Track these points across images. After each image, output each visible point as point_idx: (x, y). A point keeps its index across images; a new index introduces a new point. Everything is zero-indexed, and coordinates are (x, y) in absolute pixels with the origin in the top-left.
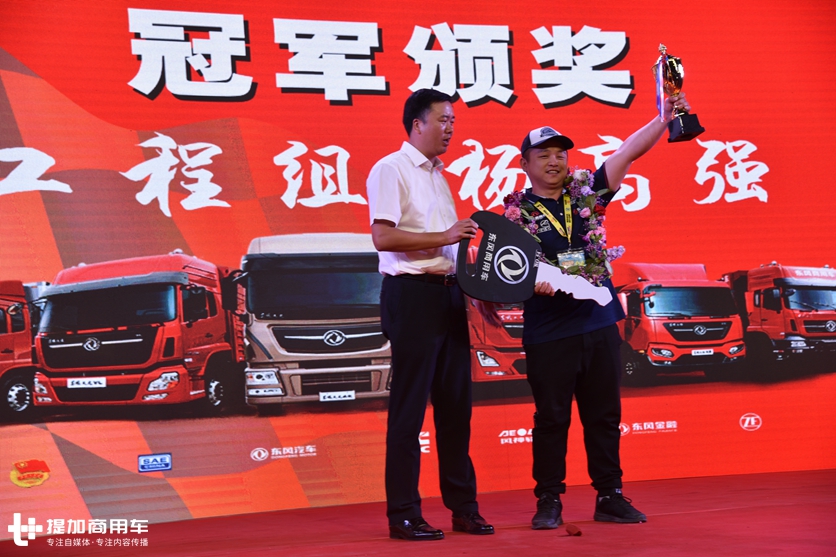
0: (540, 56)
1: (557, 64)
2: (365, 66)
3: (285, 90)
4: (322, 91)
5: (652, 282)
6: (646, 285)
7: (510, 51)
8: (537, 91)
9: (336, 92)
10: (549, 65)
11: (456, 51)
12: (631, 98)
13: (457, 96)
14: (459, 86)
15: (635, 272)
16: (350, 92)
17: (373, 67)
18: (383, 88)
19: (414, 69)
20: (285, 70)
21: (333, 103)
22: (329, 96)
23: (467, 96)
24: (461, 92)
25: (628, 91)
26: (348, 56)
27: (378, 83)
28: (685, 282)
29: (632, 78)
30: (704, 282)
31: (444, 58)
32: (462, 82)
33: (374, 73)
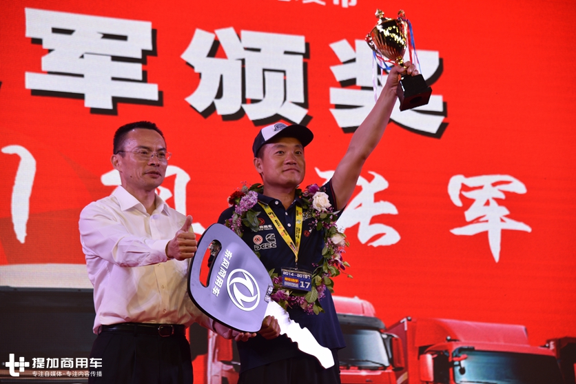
0: (340, 73)
1: (359, 83)
2: (136, 70)
3: (36, 93)
4: (81, 97)
5: (464, 343)
6: (456, 346)
7: (305, 66)
8: (334, 112)
9: (98, 98)
10: (350, 83)
11: (243, 61)
12: (443, 126)
13: (241, 113)
14: (244, 101)
15: (445, 330)
16: (115, 100)
17: (144, 73)
18: (155, 97)
19: (192, 79)
20: (37, 69)
21: (95, 111)
22: (89, 103)
23: (253, 113)
24: (247, 107)
25: (440, 119)
26: (115, 58)
27: (150, 92)
28: (502, 345)
29: (445, 104)
30: (524, 348)
31: (228, 68)
32: (248, 96)
33: (145, 79)
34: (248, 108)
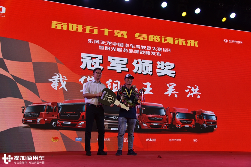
0: (158, 67)
1: (161, 68)
2: (125, 66)
3: (109, 69)
4: (116, 70)
5: (178, 111)
6: (176, 112)
7: (152, 65)
8: (157, 73)
9: (119, 70)
10: (160, 68)
11: (142, 64)
12: (175, 76)
13: (142, 73)
14: (142, 71)
15: (174, 109)
16: (121, 71)
17: (126, 66)
18: (128, 70)
19: (134, 67)
20: (109, 66)
21: (118, 72)
22: (117, 71)
23: (144, 73)
25: (175, 75)
26: (121, 64)
27: (127, 69)
28: (184, 112)
29: (175, 72)
30: (188, 112)
31: (140, 66)
32: (143, 70)
33: (126, 68)
34: (143, 72)
